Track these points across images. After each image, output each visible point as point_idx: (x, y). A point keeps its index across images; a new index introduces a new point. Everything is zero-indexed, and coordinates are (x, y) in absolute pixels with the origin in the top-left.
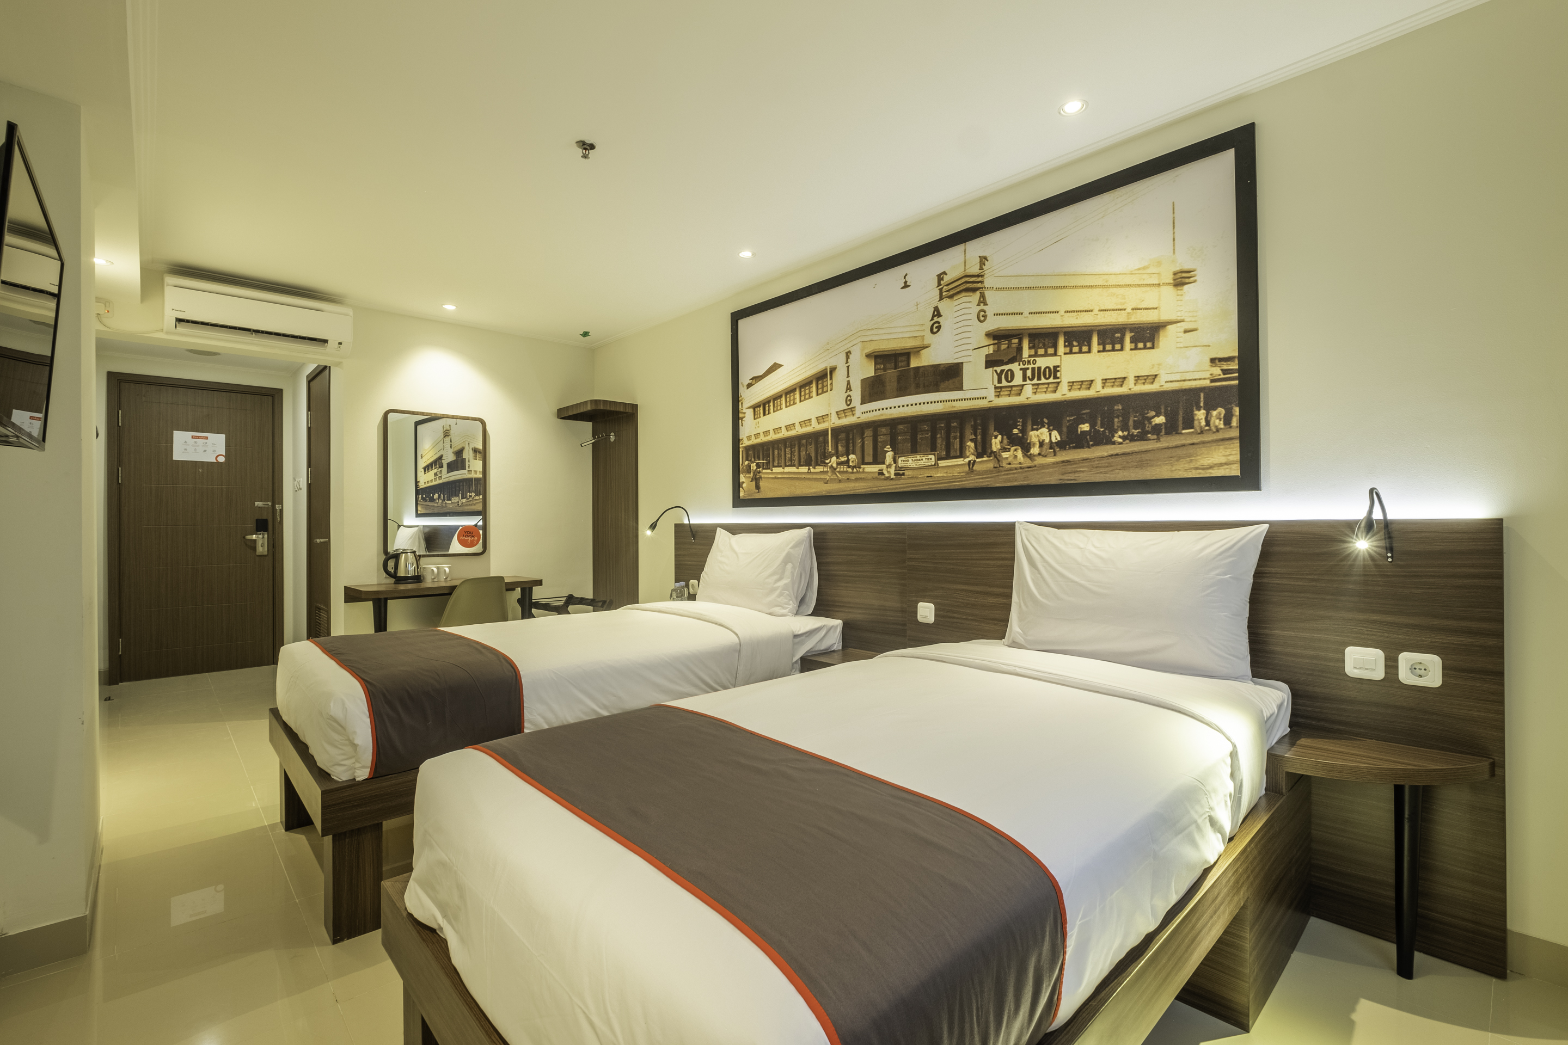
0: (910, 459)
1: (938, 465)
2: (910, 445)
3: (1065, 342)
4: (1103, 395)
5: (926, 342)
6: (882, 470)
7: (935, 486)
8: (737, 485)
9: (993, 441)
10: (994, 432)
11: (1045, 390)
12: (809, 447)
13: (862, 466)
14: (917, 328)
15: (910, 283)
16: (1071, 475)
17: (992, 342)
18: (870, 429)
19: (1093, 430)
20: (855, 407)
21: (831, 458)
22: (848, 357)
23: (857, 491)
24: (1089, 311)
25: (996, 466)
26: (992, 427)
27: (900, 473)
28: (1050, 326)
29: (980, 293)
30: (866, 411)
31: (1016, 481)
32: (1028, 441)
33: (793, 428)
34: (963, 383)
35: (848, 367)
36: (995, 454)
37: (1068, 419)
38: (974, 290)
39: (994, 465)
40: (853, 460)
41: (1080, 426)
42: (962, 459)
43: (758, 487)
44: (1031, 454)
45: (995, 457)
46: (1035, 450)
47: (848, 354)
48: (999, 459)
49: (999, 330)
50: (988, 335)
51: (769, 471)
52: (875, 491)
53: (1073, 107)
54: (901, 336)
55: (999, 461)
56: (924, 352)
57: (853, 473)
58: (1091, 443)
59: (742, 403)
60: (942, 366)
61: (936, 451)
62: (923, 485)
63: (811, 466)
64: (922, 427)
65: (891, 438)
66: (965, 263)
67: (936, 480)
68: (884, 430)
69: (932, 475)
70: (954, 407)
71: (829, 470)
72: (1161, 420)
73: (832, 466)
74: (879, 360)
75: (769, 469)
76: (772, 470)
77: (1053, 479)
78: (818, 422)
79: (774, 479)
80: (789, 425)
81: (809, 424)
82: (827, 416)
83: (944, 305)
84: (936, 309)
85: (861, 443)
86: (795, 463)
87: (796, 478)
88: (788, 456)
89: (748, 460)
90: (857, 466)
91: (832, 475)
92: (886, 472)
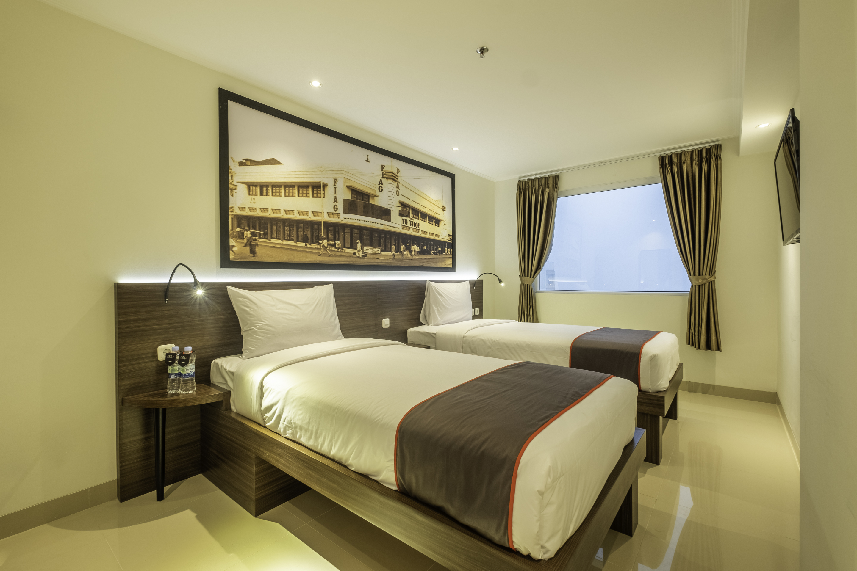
0: (369, 249)
1: (381, 254)
2: (369, 242)
3: (420, 216)
5: (377, 194)
6: (355, 252)
7: (380, 263)
8: (225, 248)
9: (401, 247)
10: (402, 243)
11: (416, 231)
12: (306, 230)
13: (344, 249)
14: (373, 185)
15: (370, 161)
16: (422, 263)
17: (401, 206)
18: (349, 229)
19: (427, 249)
20: (340, 213)
21: (323, 240)
22: (335, 183)
23: (341, 263)
24: (426, 208)
26: (401, 241)
27: (364, 255)
28: (417, 208)
29: (397, 183)
30: (346, 218)
31: (408, 264)
32: (411, 249)
33: (292, 213)
34: (391, 219)
35: (335, 188)
36: (402, 252)
38: (396, 181)
39: (401, 257)
40: (338, 244)
41: (424, 247)
42: (391, 253)
43: (253, 252)
45: (402, 254)
46: (413, 253)
47: (335, 181)
49: (403, 202)
50: (400, 202)
51: (267, 241)
52: (351, 263)
53: (455, 149)
54: (365, 185)
55: (403, 255)
56: (375, 198)
57: (338, 252)
58: (426, 253)
60: (383, 208)
61: (380, 247)
62: (375, 263)
63: (308, 243)
64: (375, 234)
66: (392, 167)
67: (380, 261)
68: (356, 231)
69: (379, 258)
70: (388, 228)
71: (321, 247)
72: (440, 249)
73: (323, 246)
74: (354, 192)
75: (267, 239)
76: (270, 240)
77: (417, 265)
78: (313, 215)
79: (273, 248)
80: (288, 210)
81: (306, 214)
82: (320, 213)
83: (384, 180)
84: (381, 180)
85: (343, 235)
86: (293, 239)
87: (294, 249)
88: (287, 232)
89: (239, 226)
90: (341, 248)
91: (324, 251)
92: (357, 254)
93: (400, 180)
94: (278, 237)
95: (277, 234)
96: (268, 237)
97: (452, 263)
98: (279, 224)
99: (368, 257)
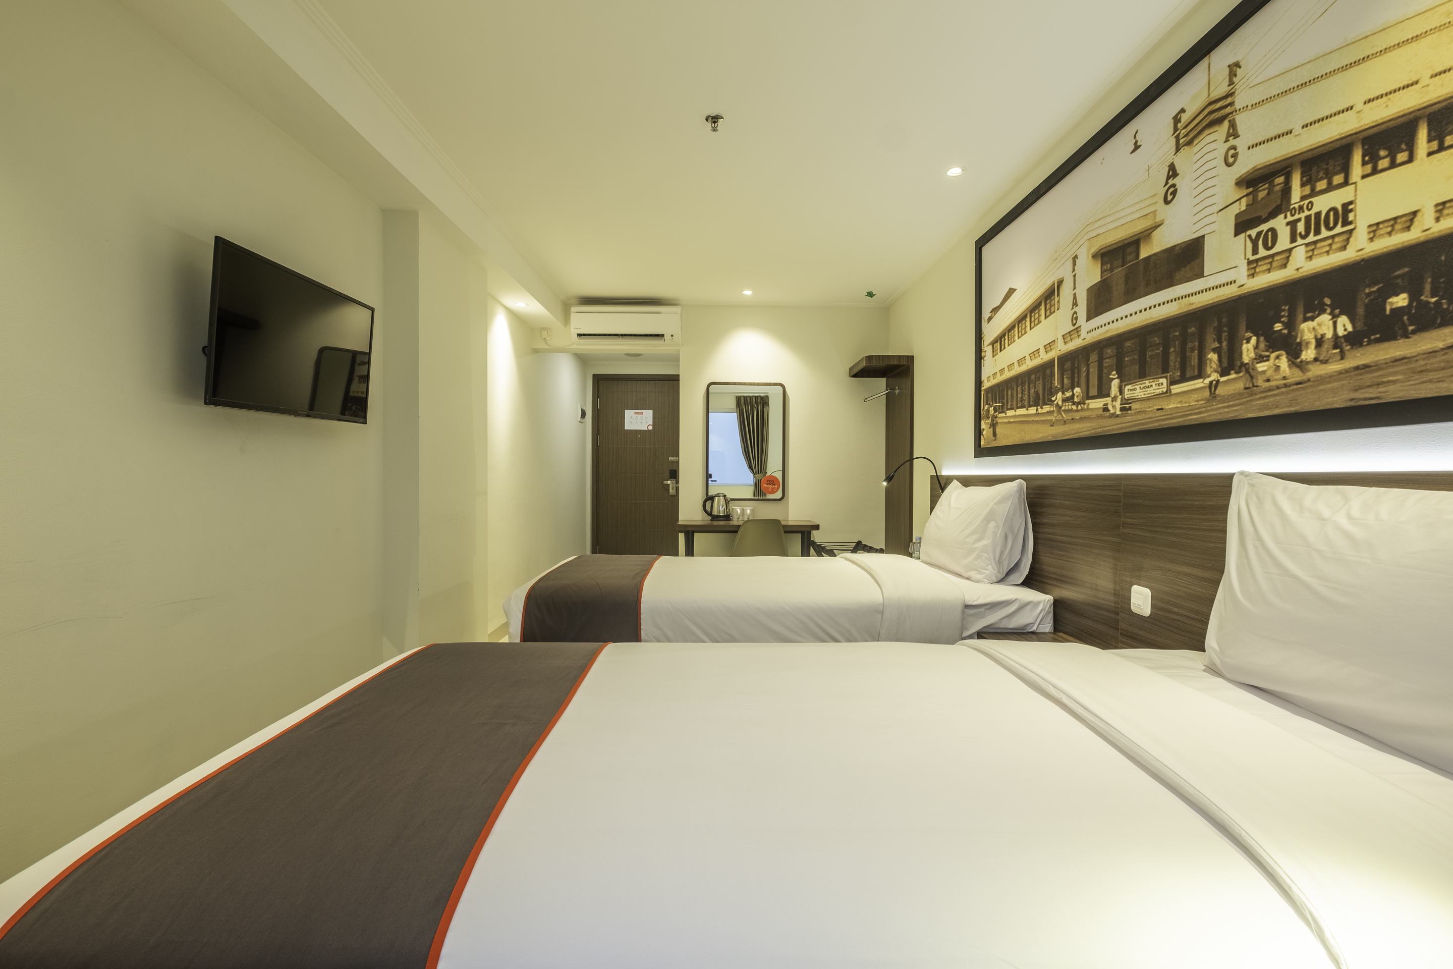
0: (1137, 387)
1: (1171, 392)
2: (1137, 367)
3: (1364, 156)
4: (1436, 235)
5: (1158, 219)
6: (1106, 404)
7: (1167, 422)
9: (1245, 346)
10: (1246, 332)
11: (1327, 249)
12: (1037, 383)
13: (1087, 402)
14: (1148, 202)
15: (1141, 141)
16: (1370, 390)
17: (1245, 192)
18: (1096, 352)
19: (1414, 304)
20: (1080, 326)
21: (1057, 393)
22: (1074, 264)
23: (1081, 434)
24: (1412, 85)
25: (1247, 386)
26: (1243, 326)
27: (1126, 407)
28: (1338, 137)
29: (1229, 121)
30: (1091, 329)
31: (1277, 407)
32: (1298, 340)
33: (1023, 361)
34: (1203, 267)
35: (1074, 276)
36: (1247, 366)
37: (1367, 291)
38: (1221, 121)
39: (1245, 384)
40: (1077, 394)
41: (1390, 300)
42: (1201, 380)
43: (995, 434)
44: (1301, 361)
45: (1247, 371)
46: (1309, 354)
47: (1075, 259)
48: (1253, 374)
49: (1255, 170)
50: (1240, 183)
52: (1099, 433)
54: (1129, 218)
55: (1252, 377)
56: (1156, 234)
57: (1077, 411)
58: (1411, 328)
59: (984, 341)
60: (1177, 248)
61: (1168, 372)
62: (1152, 422)
63: (1039, 405)
64: (1152, 340)
65: (1117, 360)
66: (1209, 84)
67: (1168, 413)
68: (1109, 351)
69: (1164, 407)
70: (1193, 304)
71: (1055, 409)
73: (1057, 405)
74: (1105, 259)
76: (1006, 414)
77: (1339, 400)
78: (1045, 351)
79: (1008, 424)
80: (1021, 359)
81: (1037, 355)
82: (1053, 343)
85: (1086, 371)
87: (1026, 421)
88: (1019, 395)
89: (987, 404)
90: (1081, 402)
91: (1058, 415)
92: (1111, 406)
94: (1012, 407)
95: (1011, 401)
98: (1013, 385)
99: (1134, 410)
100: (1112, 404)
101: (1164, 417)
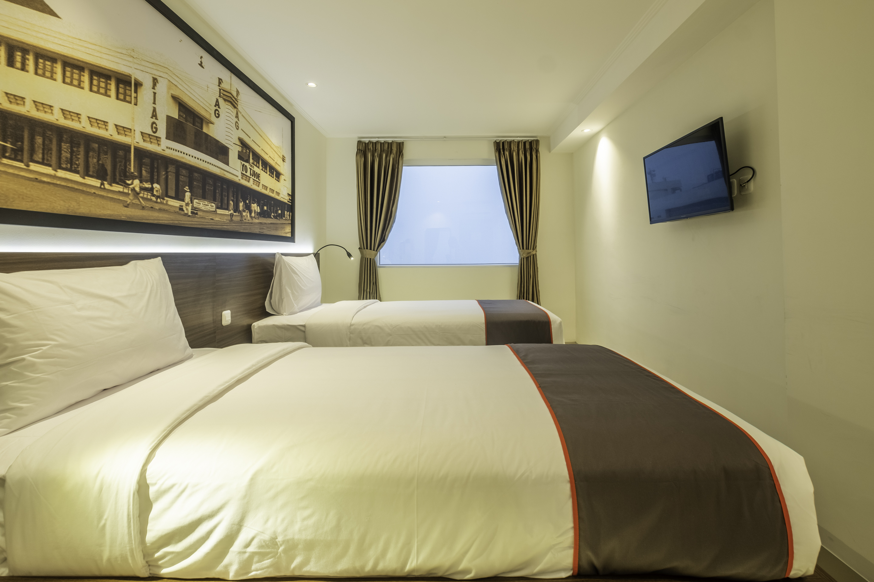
0: (201, 203)
1: (217, 212)
2: (201, 191)
3: (261, 163)
5: (212, 119)
6: (183, 206)
7: (215, 227)
9: (240, 204)
10: (241, 199)
11: (256, 185)
12: (103, 156)
13: (166, 198)
14: (207, 104)
15: (204, 64)
16: (262, 230)
17: (241, 145)
18: (173, 166)
19: (267, 210)
20: (160, 137)
21: (133, 179)
22: (154, 84)
23: (161, 222)
25: (241, 219)
27: (194, 212)
28: (258, 153)
29: (237, 110)
30: (170, 147)
31: (247, 229)
32: (251, 209)
33: (77, 119)
34: (229, 162)
35: (155, 93)
36: (241, 212)
38: (235, 107)
40: (157, 189)
41: (264, 207)
42: (228, 211)
45: (241, 214)
46: (253, 215)
47: (155, 81)
49: (243, 140)
50: (240, 140)
51: (22, 165)
52: (176, 224)
54: (197, 100)
55: (242, 216)
56: (210, 125)
57: (156, 202)
58: (266, 216)
60: (220, 144)
61: (216, 202)
62: (208, 225)
63: (106, 180)
64: (209, 181)
65: (189, 181)
66: (231, 85)
67: (215, 222)
68: (184, 172)
69: (214, 219)
70: (225, 175)
71: (130, 192)
72: (280, 212)
73: (133, 190)
74: (181, 108)
75: (21, 161)
76: (28, 166)
77: (257, 230)
78: (117, 131)
79: (34, 181)
80: (70, 112)
81: (104, 127)
82: (130, 131)
83: (221, 101)
84: (217, 101)
85: (165, 176)
86: (77, 169)
87: (79, 190)
88: (66, 154)
90: (161, 197)
91: (134, 199)
92: (185, 209)
93: (239, 107)
94: (45, 162)
95: (43, 154)
96: (22, 158)
97: (290, 231)
98: (50, 135)
99: (199, 215)
100: (186, 207)
101: (214, 224)
